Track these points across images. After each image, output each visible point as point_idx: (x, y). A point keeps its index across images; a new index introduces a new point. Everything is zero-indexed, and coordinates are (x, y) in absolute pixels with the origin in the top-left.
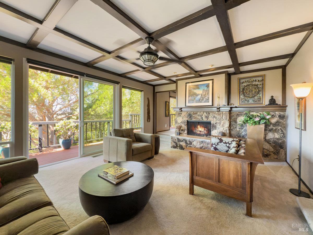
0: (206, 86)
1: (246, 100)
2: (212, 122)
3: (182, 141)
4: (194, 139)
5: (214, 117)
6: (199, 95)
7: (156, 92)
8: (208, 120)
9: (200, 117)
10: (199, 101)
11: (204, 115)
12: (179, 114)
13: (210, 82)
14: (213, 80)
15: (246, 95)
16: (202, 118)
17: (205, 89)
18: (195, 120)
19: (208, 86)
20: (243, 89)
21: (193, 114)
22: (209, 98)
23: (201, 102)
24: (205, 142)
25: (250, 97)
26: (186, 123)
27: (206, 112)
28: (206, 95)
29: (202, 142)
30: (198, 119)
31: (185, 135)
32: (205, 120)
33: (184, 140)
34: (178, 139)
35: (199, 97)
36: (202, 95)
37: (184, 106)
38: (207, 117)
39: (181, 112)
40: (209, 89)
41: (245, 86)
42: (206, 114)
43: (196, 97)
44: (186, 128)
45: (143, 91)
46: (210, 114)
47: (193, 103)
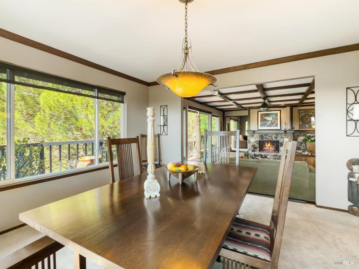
0: (275, 115)
1: (303, 125)
2: (280, 141)
3: (258, 156)
4: (268, 154)
5: (282, 137)
6: (269, 121)
7: (226, 117)
8: (277, 140)
9: (270, 138)
10: (270, 126)
11: (273, 136)
12: (252, 136)
13: (279, 112)
14: (280, 110)
15: (304, 122)
16: (272, 138)
17: (274, 117)
18: (266, 140)
19: (276, 115)
20: (302, 117)
21: (265, 136)
22: (277, 123)
23: (271, 127)
24: (277, 155)
25: (306, 123)
26: (258, 143)
27: (275, 134)
28: (275, 121)
29: (275, 155)
30: (269, 139)
31: (258, 151)
32: (274, 139)
33: (260, 155)
34: (255, 154)
35: (270, 122)
36: (272, 121)
37: (257, 130)
38: (276, 138)
39: (254, 134)
40: (277, 117)
41: (303, 116)
42: (275, 135)
43: (267, 123)
44: (258, 146)
45: (219, 116)
46: (279, 135)
47: (264, 127)
